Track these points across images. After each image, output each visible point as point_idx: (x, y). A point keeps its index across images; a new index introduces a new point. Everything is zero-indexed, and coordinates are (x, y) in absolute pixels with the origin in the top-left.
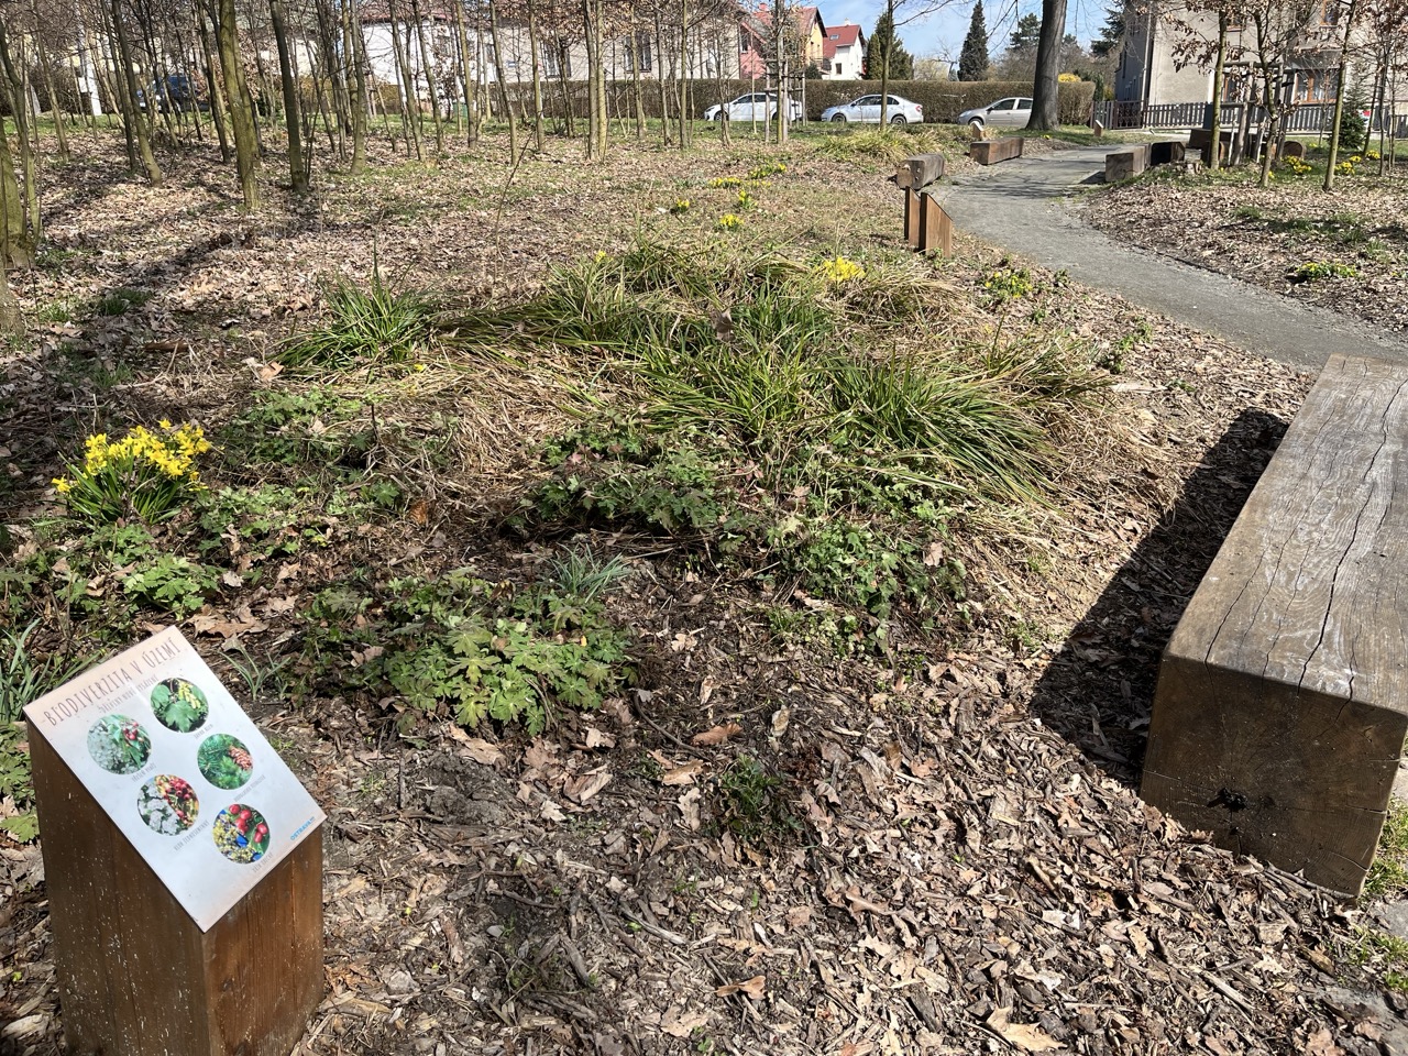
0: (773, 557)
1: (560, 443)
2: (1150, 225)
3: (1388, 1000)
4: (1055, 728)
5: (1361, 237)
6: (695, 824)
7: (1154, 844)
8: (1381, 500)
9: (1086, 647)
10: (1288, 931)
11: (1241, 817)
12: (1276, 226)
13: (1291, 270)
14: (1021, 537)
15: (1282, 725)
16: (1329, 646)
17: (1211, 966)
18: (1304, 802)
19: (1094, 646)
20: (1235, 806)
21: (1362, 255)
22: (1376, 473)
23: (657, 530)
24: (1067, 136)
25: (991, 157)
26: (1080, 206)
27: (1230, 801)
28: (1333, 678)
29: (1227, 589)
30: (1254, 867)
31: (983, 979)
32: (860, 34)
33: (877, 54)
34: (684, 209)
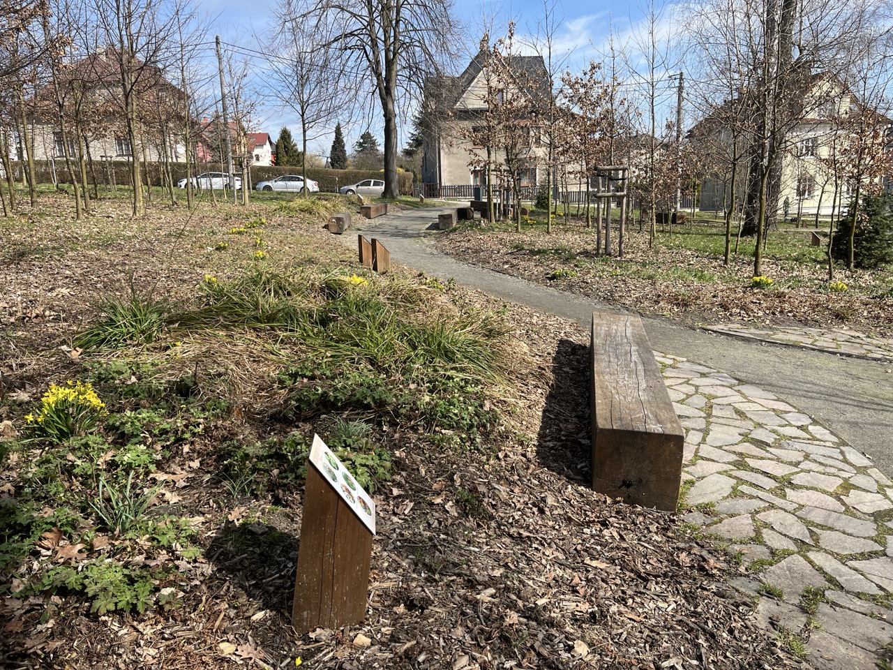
0: (422, 414)
1: (289, 374)
2: (474, 253)
3: (697, 543)
4: (553, 471)
5: (572, 257)
6: (456, 514)
7: (604, 506)
8: (640, 367)
9: (546, 442)
10: (657, 528)
11: (631, 489)
12: (533, 253)
13: (548, 274)
14: (505, 399)
15: (642, 449)
16: (649, 418)
17: (639, 540)
18: (653, 478)
19: (549, 441)
20: (629, 486)
21: (576, 266)
22: (634, 358)
23: (368, 407)
24: (407, 203)
25: (372, 214)
26: (433, 243)
27: (628, 485)
28: (656, 428)
29: (606, 404)
30: (639, 509)
31: (575, 552)
32: (269, 138)
33: (282, 151)
34: (224, 248)
